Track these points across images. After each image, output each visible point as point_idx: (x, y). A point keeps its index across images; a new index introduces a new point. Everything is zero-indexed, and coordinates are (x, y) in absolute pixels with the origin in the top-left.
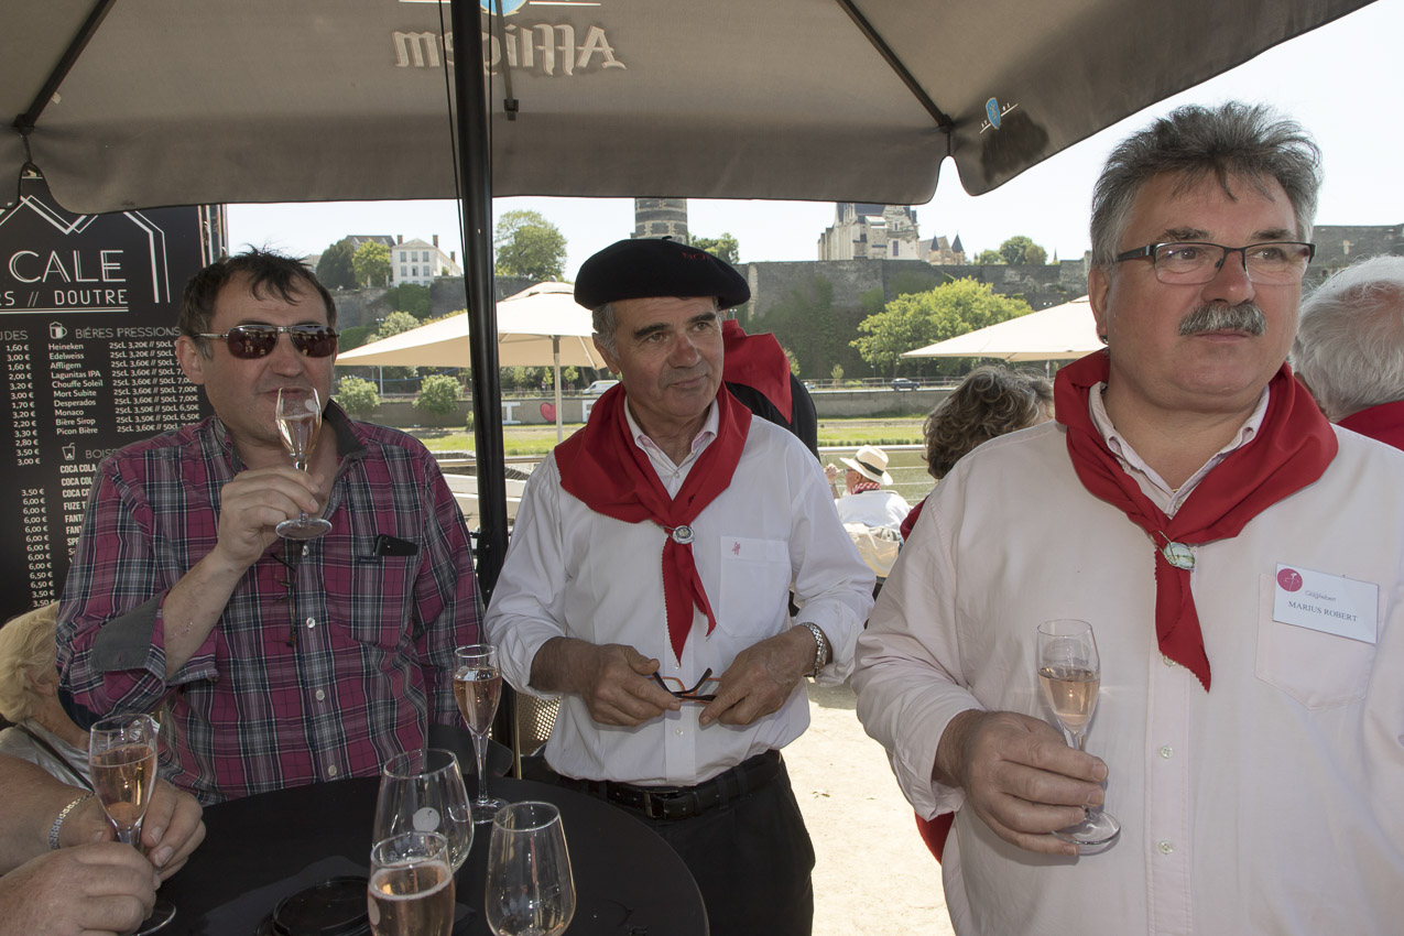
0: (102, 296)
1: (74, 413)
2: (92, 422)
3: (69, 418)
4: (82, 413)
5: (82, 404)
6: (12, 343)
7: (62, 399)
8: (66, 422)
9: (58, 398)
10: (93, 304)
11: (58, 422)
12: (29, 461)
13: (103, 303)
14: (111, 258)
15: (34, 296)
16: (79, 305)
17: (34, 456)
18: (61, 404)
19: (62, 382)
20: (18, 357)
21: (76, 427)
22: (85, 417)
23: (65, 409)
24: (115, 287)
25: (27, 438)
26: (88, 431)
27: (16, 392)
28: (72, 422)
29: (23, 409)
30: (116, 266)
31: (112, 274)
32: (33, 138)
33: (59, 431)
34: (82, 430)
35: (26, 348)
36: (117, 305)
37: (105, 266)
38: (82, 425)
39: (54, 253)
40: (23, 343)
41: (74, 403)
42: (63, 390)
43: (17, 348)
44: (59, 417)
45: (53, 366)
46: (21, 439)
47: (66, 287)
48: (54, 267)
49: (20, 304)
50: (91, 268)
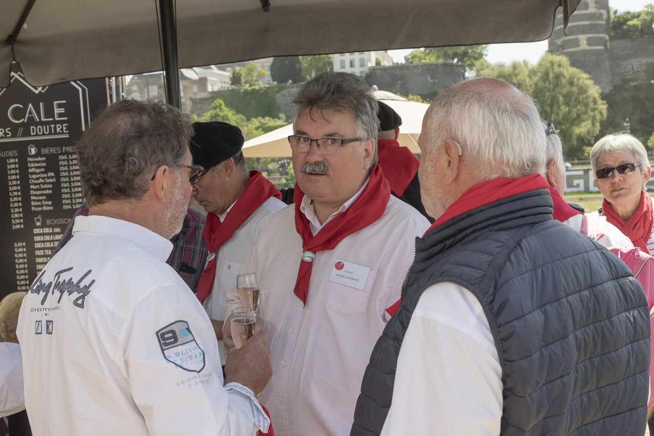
0: (55, 128)
1: (41, 198)
2: (50, 203)
3: (38, 201)
4: (45, 197)
5: (45, 192)
6: (9, 158)
7: (35, 190)
8: (37, 203)
9: (33, 189)
10: (50, 133)
11: (33, 203)
12: (18, 227)
13: (56, 133)
14: (60, 106)
15: (21, 130)
16: (43, 134)
17: (20, 224)
18: (34, 193)
19: (34, 179)
20: (12, 166)
21: (42, 206)
22: (46, 200)
23: (36, 195)
24: (61, 122)
25: (17, 213)
26: (48, 208)
27: (12, 186)
28: (40, 203)
29: (15, 196)
30: (62, 110)
31: (60, 115)
32: (16, 46)
33: (33, 209)
34: (45, 208)
35: (17, 160)
36: (63, 133)
37: (57, 111)
38: (45, 205)
39: (30, 105)
40: (15, 158)
41: (41, 192)
42: (35, 184)
43: (12, 161)
44: (33, 200)
45: (30, 170)
46: (14, 213)
47: (36, 124)
48: (30, 113)
49: (14, 136)
50: (49, 112)
